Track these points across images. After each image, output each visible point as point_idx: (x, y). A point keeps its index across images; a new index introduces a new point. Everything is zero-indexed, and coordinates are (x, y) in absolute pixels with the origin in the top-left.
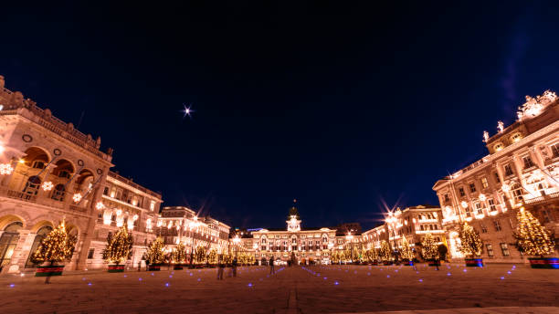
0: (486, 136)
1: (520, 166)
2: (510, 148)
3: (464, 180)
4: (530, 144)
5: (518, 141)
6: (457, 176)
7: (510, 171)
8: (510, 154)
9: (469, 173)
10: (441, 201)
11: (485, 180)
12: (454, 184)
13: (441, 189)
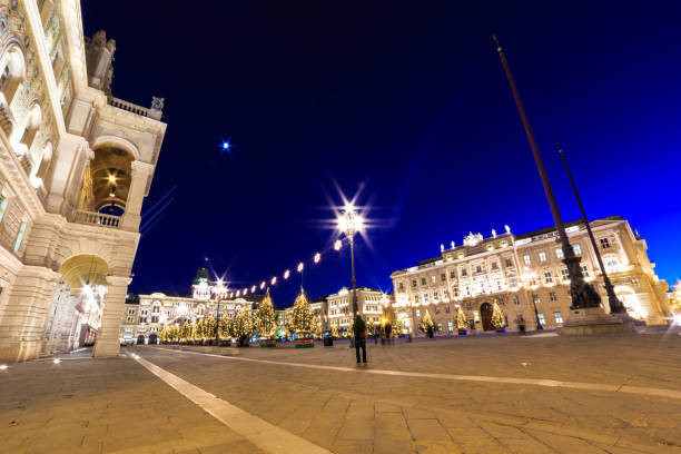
0: (442, 247)
1: (460, 273)
2: (456, 261)
3: (418, 275)
4: (468, 262)
5: (461, 257)
6: (413, 270)
7: (453, 275)
8: (456, 265)
9: (422, 270)
10: (396, 287)
11: (434, 278)
12: (410, 276)
13: (397, 278)
